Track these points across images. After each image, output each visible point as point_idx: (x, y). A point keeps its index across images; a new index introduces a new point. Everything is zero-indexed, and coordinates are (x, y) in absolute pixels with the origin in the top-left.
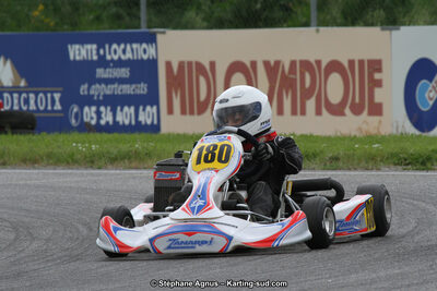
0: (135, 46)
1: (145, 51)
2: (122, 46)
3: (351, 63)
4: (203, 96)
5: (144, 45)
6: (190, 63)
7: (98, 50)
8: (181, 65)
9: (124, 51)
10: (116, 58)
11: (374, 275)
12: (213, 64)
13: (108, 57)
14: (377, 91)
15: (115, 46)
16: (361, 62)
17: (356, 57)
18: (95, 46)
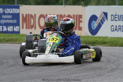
0: (13, 9)
1: (16, 11)
2: (10, 9)
3: (74, 16)
4: (32, 24)
5: (16, 9)
6: (29, 15)
7: (3, 10)
8: (26, 15)
9: (10, 11)
10: (8, 12)
11: (79, 75)
12: (35, 15)
13: (6, 12)
14: (81, 24)
15: (8, 9)
16: (77, 16)
17: (75, 14)
18: (2, 9)
